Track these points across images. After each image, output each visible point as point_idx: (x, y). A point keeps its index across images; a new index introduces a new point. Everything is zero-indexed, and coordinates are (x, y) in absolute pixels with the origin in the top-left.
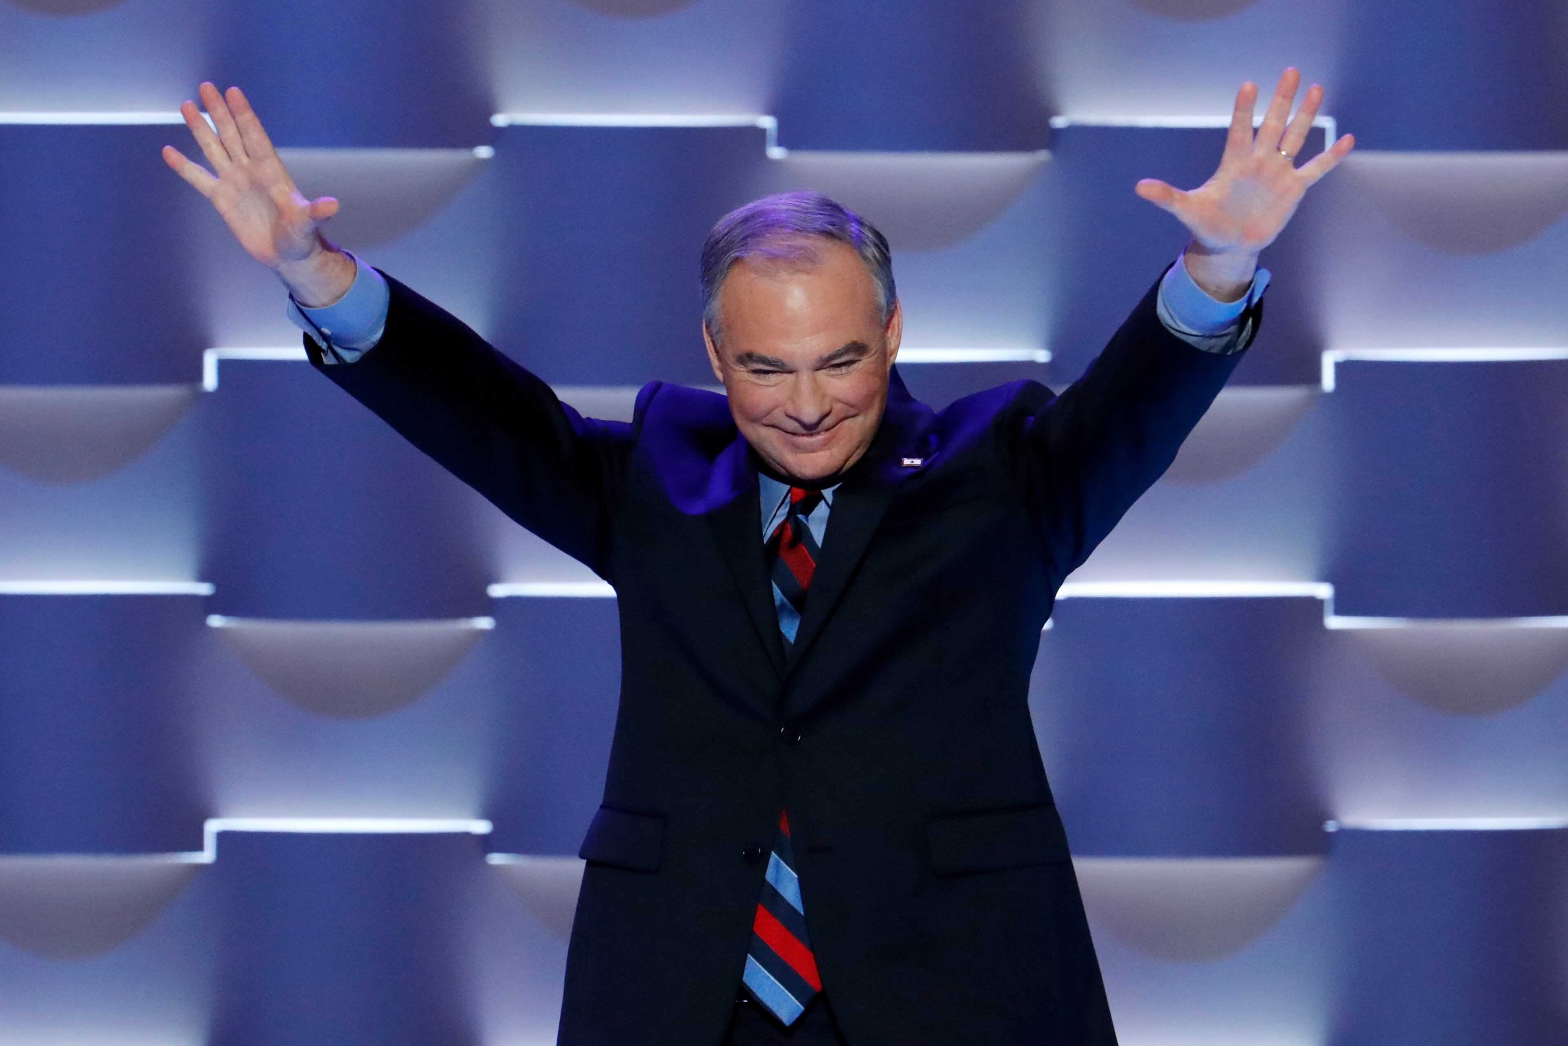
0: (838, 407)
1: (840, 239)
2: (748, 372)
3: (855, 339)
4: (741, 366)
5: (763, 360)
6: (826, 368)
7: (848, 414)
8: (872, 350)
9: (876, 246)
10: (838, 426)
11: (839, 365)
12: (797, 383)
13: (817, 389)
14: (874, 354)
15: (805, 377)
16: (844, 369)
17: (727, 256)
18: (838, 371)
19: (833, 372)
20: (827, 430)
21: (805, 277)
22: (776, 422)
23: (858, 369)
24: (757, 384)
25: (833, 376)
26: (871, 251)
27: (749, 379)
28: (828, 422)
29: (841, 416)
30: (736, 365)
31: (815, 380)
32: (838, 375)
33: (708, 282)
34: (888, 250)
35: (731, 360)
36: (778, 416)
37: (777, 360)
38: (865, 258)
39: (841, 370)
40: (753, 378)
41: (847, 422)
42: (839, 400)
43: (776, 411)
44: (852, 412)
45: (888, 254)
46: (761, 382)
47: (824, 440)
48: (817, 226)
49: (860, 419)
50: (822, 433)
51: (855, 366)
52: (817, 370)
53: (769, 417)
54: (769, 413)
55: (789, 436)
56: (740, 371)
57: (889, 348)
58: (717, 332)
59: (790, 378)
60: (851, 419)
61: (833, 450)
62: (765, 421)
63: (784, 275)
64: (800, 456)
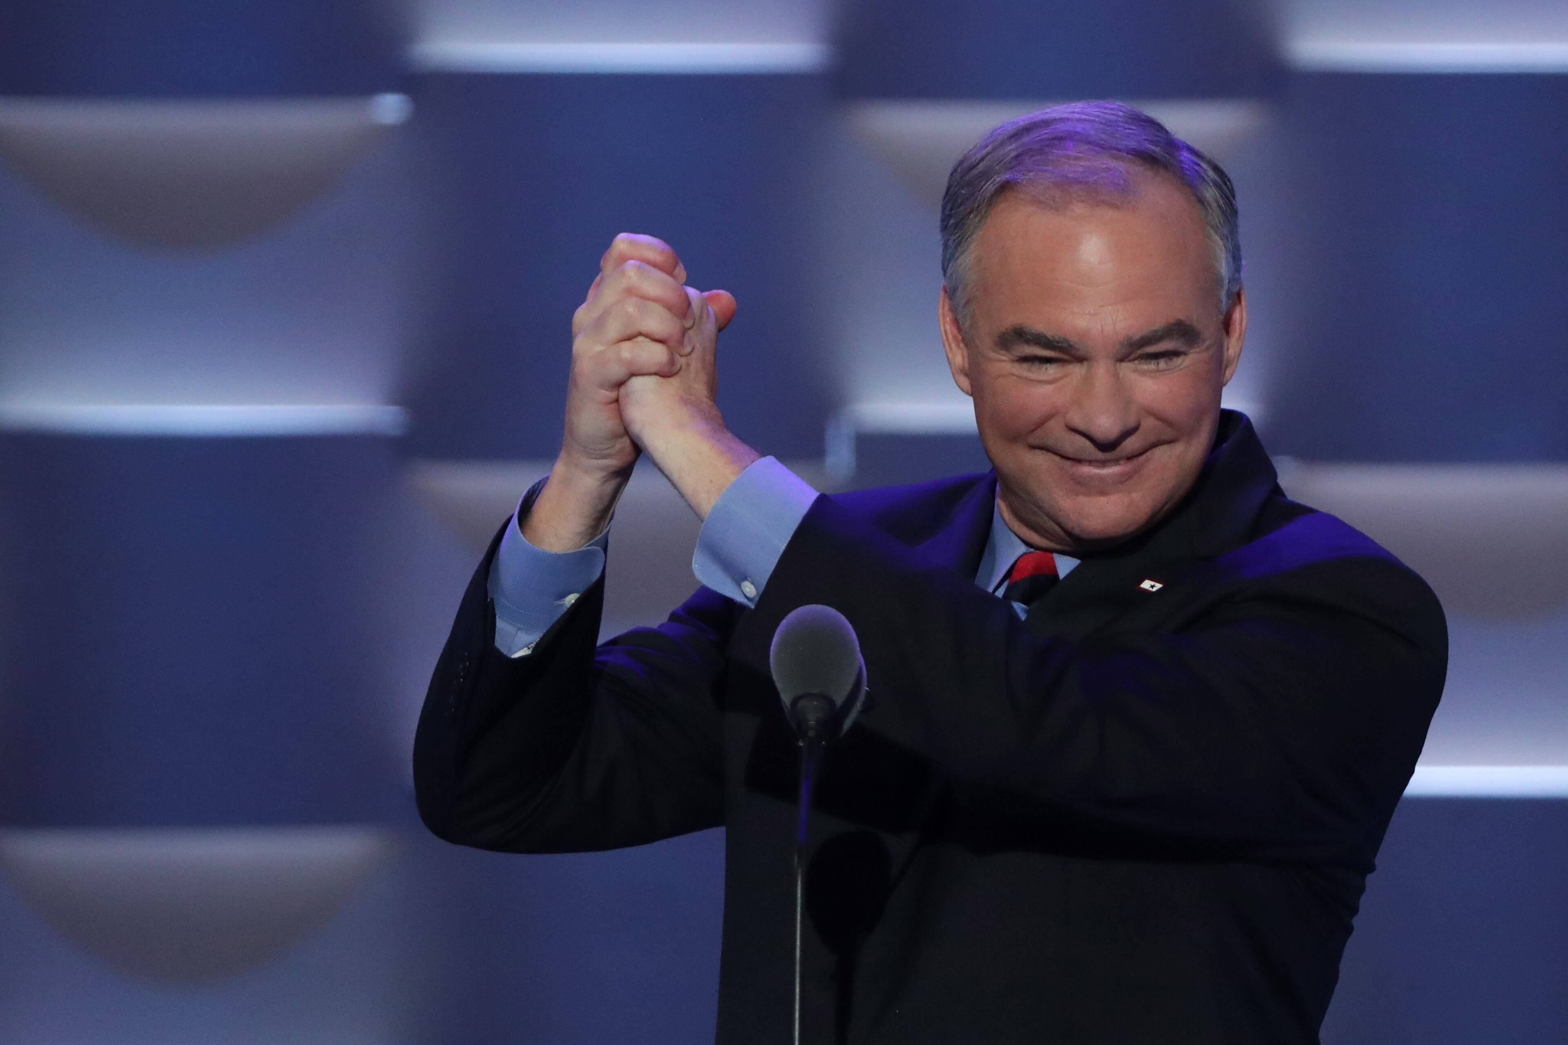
0: (1149, 423)
1: (1166, 167)
2: (1013, 361)
3: (1182, 318)
4: (1003, 352)
5: (1041, 340)
6: (1134, 360)
7: (1163, 438)
8: (1204, 341)
9: (1217, 186)
10: (1144, 456)
11: (1156, 356)
12: (1088, 380)
13: (1120, 390)
14: (1208, 348)
15: (1102, 370)
16: (1162, 364)
17: (989, 183)
18: (1153, 365)
19: (1145, 367)
20: (1130, 458)
21: (1110, 213)
22: (1050, 442)
23: (1181, 367)
24: (1026, 379)
25: (1143, 373)
26: (1210, 193)
27: (1014, 371)
28: (1131, 444)
29: (1152, 439)
30: (994, 351)
31: (1116, 375)
32: (1151, 371)
33: (956, 226)
34: (1234, 197)
35: (985, 343)
36: (1056, 433)
37: (1062, 340)
38: (1201, 201)
39: (1158, 364)
40: (1022, 370)
41: (1158, 452)
42: (1150, 413)
43: (1052, 423)
44: (1168, 434)
45: (1234, 202)
46: (1033, 376)
47: (1122, 475)
48: (1133, 144)
49: (1178, 448)
50: (1122, 462)
51: (1178, 361)
52: (1121, 360)
53: (1039, 432)
54: (1041, 423)
55: (1068, 464)
56: (1000, 361)
57: (1225, 354)
58: (967, 303)
59: (1077, 371)
60: (1165, 447)
61: (1134, 495)
62: (1032, 439)
63: (1079, 209)
64: (1082, 499)
